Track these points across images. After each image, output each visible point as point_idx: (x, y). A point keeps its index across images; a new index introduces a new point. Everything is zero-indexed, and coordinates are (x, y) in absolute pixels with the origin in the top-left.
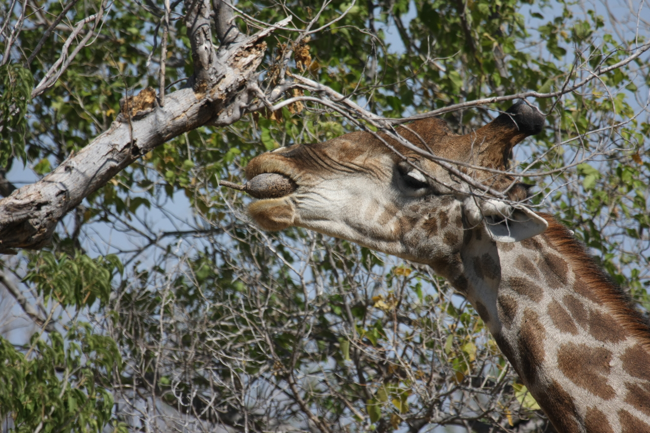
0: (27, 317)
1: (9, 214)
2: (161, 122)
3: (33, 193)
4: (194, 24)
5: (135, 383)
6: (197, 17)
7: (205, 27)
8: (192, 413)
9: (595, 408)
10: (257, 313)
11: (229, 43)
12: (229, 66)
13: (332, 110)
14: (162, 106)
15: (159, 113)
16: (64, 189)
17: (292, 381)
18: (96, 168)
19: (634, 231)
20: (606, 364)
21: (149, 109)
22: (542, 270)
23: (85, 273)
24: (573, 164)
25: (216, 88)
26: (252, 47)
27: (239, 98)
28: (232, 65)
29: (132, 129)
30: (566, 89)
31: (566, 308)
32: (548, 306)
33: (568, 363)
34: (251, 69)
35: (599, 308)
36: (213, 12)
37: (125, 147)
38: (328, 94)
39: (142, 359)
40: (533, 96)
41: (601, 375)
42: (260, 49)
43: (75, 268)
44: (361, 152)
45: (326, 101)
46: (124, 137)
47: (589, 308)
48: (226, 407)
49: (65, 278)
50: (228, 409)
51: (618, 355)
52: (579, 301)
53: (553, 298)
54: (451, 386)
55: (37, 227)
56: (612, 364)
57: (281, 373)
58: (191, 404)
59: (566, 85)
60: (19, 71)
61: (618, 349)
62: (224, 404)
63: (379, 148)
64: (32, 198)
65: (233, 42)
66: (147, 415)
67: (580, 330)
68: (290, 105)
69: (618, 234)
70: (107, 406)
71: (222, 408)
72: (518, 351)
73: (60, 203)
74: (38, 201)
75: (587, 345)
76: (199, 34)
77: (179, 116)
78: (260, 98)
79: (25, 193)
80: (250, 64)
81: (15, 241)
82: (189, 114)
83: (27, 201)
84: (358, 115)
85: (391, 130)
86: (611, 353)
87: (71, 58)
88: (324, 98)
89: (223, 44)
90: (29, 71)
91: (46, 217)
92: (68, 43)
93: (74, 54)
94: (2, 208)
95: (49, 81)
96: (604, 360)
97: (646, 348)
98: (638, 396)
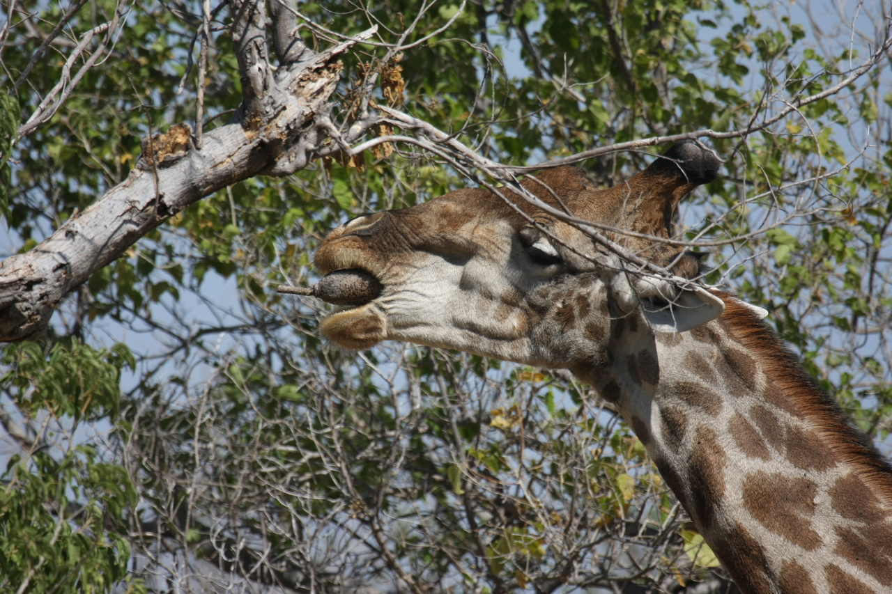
0: (11, 440)
2: (197, 170)
3: (22, 266)
4: (243, 37)
5: (160, 530)
6: (247, 26)
7: (259, 40)
8: (238, 571)
9: (794, 561)
10: (330, 433)
11: (291, 63)
12: (292, 94)
13: (432, 155)
14: (198, 149)
15: (194, 158)
16: (64, 262)
17: (377, 527)
18: (109, 234)
19: (845, 320)
20: (809, 501)
21: (181, 153)
22: (721, 370)
24: (762, 229)
25: (273, 124)
26: (322, 68)
27: (305, 138)
28: (295, 92)
29: (157, 180)
30: (753, 126)
31: (753, 424)
32: (730, 422)
33: (757, 500)
34: (321, 98)
35: (799, 423)
36: (269, 20)
37: (149, 204)
38: (427, 133)
39: (170, 497)
40: (708, 135)
41: (802, 516)
42: (334, 71)
44: (468, 217)
45: (424, 142)
46: (147, 191)
47: (786, 423)
48: (284, 563)
50: (287, 566)
51: (826, 488)
52: (771, 414)
53: (736, 410)
54: (594, 536)
56: (817, 500)
57: (361, 516)
58: (237, 559)
59: (753, 120)
60: (2, 98)
61: (826, 479)
62: (281, 560)
63: (494, 212)
64: (21, 274)
65: (297, 61)
66: (177, 574)
67: (774, 453)
68: (375, 147)
69: (824, 325)
70: (121, 557)
71: (279, 565)
72: (688, 483)
73: (58, 281)
74: (28, 278)
75: (784, 474)
76: (251, 49)
77: (222, 163)
78: (333, 138)
79: (11, 267)
80: (321, 91)
82: (236, 159)
83: (13, 278)
84: (469, 161)
85: (514, 182)
86: (816, 485)
87: (74, 82)
88: (422, 138)
89: (282, 64)
90: (13, 99)
91: (39, 299)
92: (70, 61)
93: (78, 76)
95: (45, 114)
96: (805, 496)
97: (863, 478)
98: (853, 545)
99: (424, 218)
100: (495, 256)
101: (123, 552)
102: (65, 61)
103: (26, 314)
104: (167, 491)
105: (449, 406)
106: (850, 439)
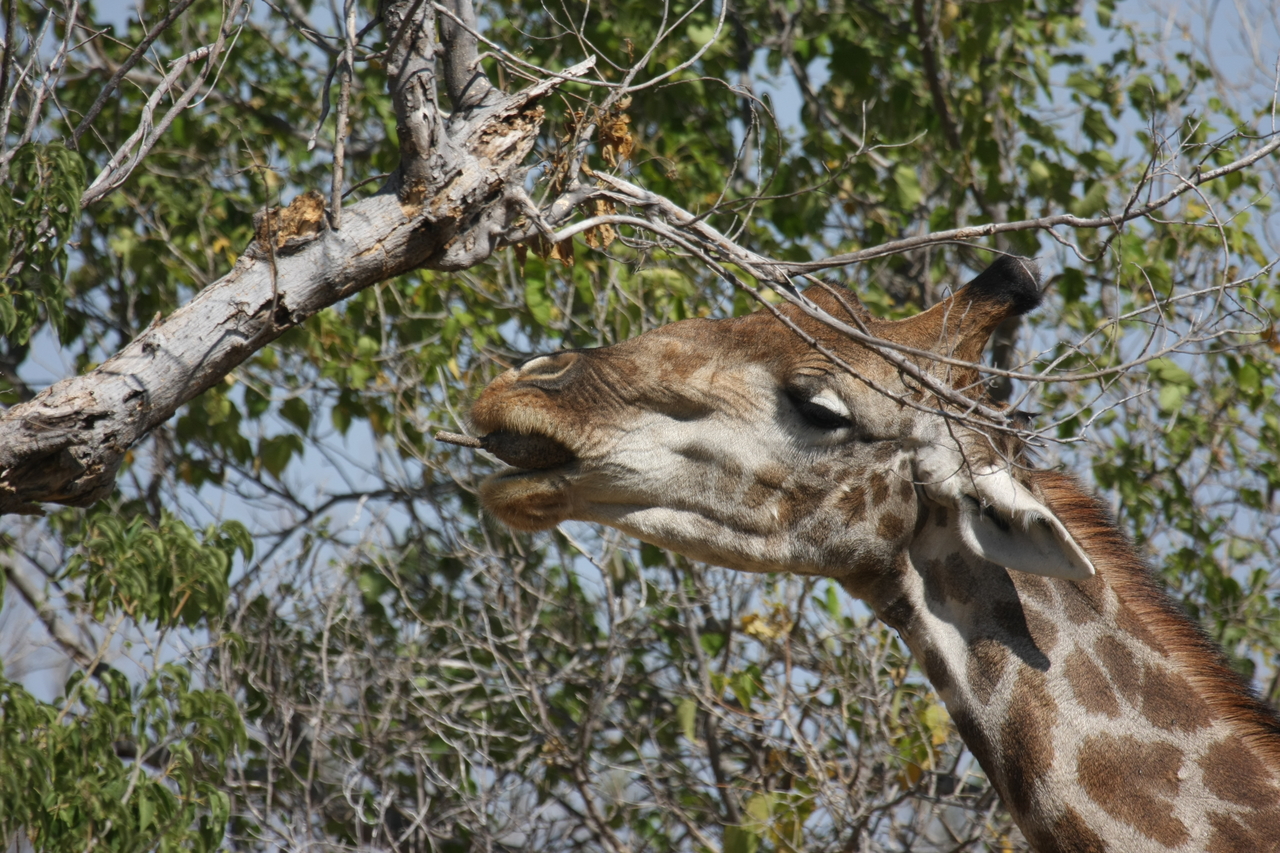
0: (57, 646)
1: (30, 436)
2: (332, 260)
3: (79, 394)
4: (402, 69)
5: (271, 778)
6: (409, 54)
7: (425, 75)
8: (382, 838)
10: (515, 642)
11: (471, 107)
12: (470, 153)
13: (671, 244)
14: (335, 229)
15: (329, 241)
16: (139, 389)
17: (581, 778)
18: (204, 349)
19: (1256, 494)
20: (1171, 775)
21: (310, 234)
22: (1058, 586)
23: (177, 557)
24: (1142, 359)
25: (442, 195)
26: (515, 117)
27: (489, 216)
28: (475, 150)
29: (276, 273)
30: (1132, 211)
31: (1099, 663)
32: (1066, 661)
33: (1097, 774)
34: (512, 159)
35: (1162, 662)
36: (440, 47)
37: (263, 307)
38: (663, 213)
39: (286, 730)
40: (1068, 223)
41: (1161, 797)
42: (532, 120)
43: (159, 545)
45: (659, 225)
46: (261, 289)
47: (1144, 660)
48: (449, 827)
49: (139, 566)
50: (454, 831)
51: (1195, 756)
52: (1125, 647)
53: (1076, 644)
54: (892, 793)
56: (1182, 774)
57: (560, 761)
58: (382, 820)
59: (1132, 202)
60: (59, 156)
61: (1195, 744)
62: (442, 823)
63: (738, 352)
64: (77, 405)
65: (479, 106)
66: (295, 841)
67: (1125, 707)
68: (588, 231)
69: (1226, 502)
70: (216, 819)
71: (441, 830)
73: (131, 415)
74: (88, 410)
75: (1137, 737)
76: (413, 87)
77: (368, 250)
78: (529, 217)
79: (63, 394)
80: (512, 149)
81: (42, 488)
82: (388, 244)
83: (66, 410)
84: (723, 255)
85: (787, 285)
86: (1182, 753)
87: (158, 130)
88: (657, 219)
89: (458, 109)
90: (76, 156)
91: (103, 442)
92: (154, 99)
93: (165, 122)
94: (17, 424)
95: (116, 175)
96: (1166, 768)
97: (1249, 743)
98: (1233, 838)
99: (640, 360)
100: (747, 415)
101: (218, 811)
102: (145, 101)
103: (84, 462)
104: (280, 722)
105: (687, 605)
106: (1231, 687)
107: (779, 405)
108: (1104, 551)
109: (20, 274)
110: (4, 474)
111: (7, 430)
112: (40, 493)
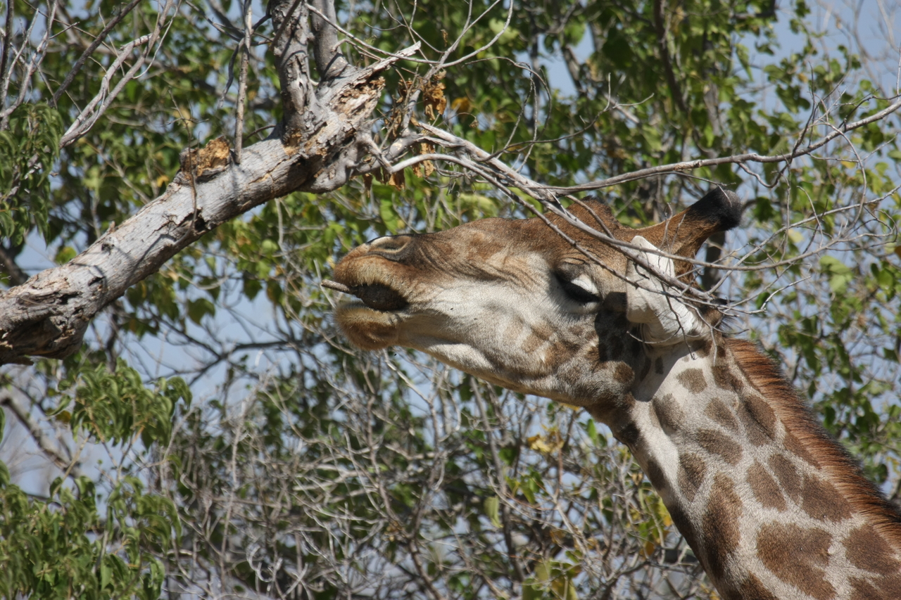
0: (43, 454)
1: (23, 309)
3: (57, 280)
4: (285, 51)
5: (195, 549)
6: (290, 41)
7: (301, 55)
8: (274, 591)
10: (368, 454)
11: (333, 78)
12: (332, 110)
13: (473, 174)
14: (238, 163)
15: (235, 172)
16: (100, 276)
17: (414, 549)
18: (145, 248)
20: (823, 551)
21: (220, 167)
22: (743, 419)
25: (313, 140)
26: (364, 85)
27: (346, 154)
28: (336, 108)
29: (196, 195)
30: (799, 150)
31: (771, 473)
32: (748, 471)
33: (771, 550)
34: (362, 114)
35: (816, 473)
36: (312, 36)
37: (187, 219)
38: (469, 152)
39: (207, 515)
40: (753, 159)
41: (816, 566)
42: (376, 87)
44: (499, 247)
45: (466, 160)
46: (185, 206)
47: (804, 472)
48: (321, 584)
50: (324, 586)
51: (840, 539)
52: (790, 462)
53: (755, 460)
55: (60, 327)
56: (831, 551)
57: (400, 538)
58: (274, 579)
59: (798, 144)
60: (45, 113)
61: (840, 530)
62: (318, 580)
63: (524, 244)
64: (56, 287)
65: (339, 77)
66: (212, 593)
67: (790, 504)
68: (416, 165)
69: (866, 354)
70: (155, 580)
71: (316, 585)
73: (93, 295)
74: (64, 291)
75: (799, 525)
76: (292, 64)
77: (261, 178)
78: (374, 155)
79: (46, 280)
80: (362, 107)
81: (31, 346)
82: (275, 174)
83: (48, 291)
84: (510, 182)
85: (555, 203)
86: (831, 536)
87: (113, 95)
88: (464, 157)
89: (324, 79)
90: (56, 113)
91: (74, 313)
92: (110, 72)
93: (118, 88)
94: (14, 301)
95: (83, 126)
96: (819, 546)
97: (878, 529)
98: (867, 595)
99: (454, 244)
100: (529, 287)
101: (156, 575)
102: (104, 73)
104: (203, 509)
105: (489, 429)
106: (865, 490)
107: (551, 283)
108: (776, 395)
109: (16, 195)
110: (4, 336)
111: (6, 305)
112: (30, 349)
